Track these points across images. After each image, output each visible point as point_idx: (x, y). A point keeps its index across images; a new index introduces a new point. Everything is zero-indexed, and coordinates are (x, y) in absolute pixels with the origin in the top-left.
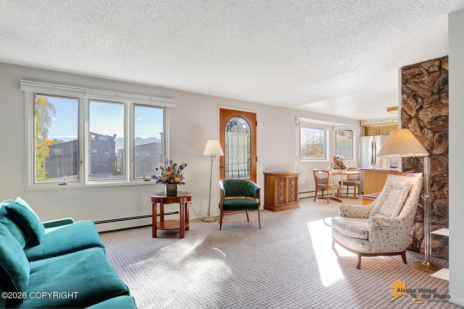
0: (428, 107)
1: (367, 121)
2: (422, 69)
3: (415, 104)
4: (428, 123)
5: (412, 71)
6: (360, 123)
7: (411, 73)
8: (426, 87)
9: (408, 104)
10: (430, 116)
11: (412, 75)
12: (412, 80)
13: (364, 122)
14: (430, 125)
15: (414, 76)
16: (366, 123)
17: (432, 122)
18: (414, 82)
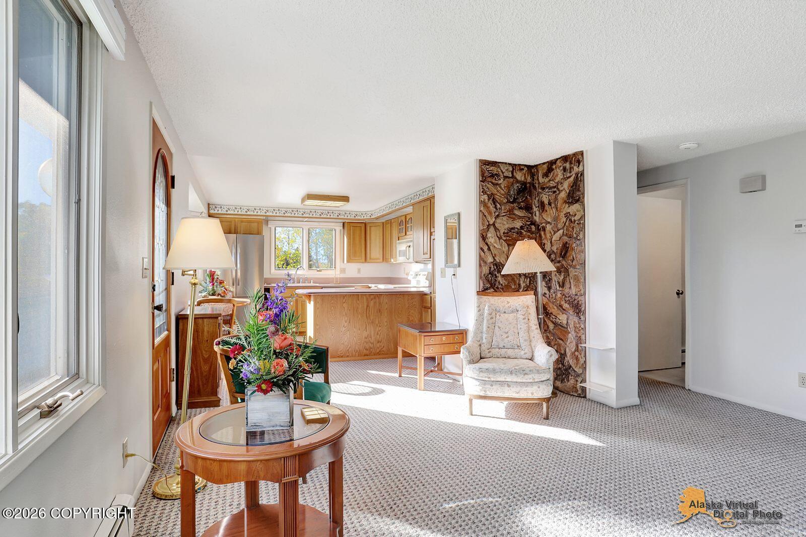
0: (503, 216)
1: (221, 207)
2: (500, 170)
3: (495, 210)
4: (504, 233)
5: (491, 169)
6: (209, 208)
7: (491, 170)
8: (503, 192)
9: (488, 208)
10: (507, 226)
11: (490, 173)
12: (489, 179)
13: (216, 207)
14: (505, 236)
15: (492, 176)
16: (220, 210)
17: (508, 233)
18: (492, 183)
